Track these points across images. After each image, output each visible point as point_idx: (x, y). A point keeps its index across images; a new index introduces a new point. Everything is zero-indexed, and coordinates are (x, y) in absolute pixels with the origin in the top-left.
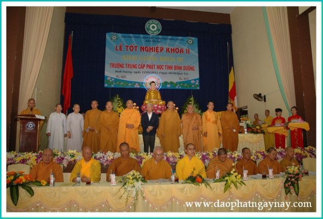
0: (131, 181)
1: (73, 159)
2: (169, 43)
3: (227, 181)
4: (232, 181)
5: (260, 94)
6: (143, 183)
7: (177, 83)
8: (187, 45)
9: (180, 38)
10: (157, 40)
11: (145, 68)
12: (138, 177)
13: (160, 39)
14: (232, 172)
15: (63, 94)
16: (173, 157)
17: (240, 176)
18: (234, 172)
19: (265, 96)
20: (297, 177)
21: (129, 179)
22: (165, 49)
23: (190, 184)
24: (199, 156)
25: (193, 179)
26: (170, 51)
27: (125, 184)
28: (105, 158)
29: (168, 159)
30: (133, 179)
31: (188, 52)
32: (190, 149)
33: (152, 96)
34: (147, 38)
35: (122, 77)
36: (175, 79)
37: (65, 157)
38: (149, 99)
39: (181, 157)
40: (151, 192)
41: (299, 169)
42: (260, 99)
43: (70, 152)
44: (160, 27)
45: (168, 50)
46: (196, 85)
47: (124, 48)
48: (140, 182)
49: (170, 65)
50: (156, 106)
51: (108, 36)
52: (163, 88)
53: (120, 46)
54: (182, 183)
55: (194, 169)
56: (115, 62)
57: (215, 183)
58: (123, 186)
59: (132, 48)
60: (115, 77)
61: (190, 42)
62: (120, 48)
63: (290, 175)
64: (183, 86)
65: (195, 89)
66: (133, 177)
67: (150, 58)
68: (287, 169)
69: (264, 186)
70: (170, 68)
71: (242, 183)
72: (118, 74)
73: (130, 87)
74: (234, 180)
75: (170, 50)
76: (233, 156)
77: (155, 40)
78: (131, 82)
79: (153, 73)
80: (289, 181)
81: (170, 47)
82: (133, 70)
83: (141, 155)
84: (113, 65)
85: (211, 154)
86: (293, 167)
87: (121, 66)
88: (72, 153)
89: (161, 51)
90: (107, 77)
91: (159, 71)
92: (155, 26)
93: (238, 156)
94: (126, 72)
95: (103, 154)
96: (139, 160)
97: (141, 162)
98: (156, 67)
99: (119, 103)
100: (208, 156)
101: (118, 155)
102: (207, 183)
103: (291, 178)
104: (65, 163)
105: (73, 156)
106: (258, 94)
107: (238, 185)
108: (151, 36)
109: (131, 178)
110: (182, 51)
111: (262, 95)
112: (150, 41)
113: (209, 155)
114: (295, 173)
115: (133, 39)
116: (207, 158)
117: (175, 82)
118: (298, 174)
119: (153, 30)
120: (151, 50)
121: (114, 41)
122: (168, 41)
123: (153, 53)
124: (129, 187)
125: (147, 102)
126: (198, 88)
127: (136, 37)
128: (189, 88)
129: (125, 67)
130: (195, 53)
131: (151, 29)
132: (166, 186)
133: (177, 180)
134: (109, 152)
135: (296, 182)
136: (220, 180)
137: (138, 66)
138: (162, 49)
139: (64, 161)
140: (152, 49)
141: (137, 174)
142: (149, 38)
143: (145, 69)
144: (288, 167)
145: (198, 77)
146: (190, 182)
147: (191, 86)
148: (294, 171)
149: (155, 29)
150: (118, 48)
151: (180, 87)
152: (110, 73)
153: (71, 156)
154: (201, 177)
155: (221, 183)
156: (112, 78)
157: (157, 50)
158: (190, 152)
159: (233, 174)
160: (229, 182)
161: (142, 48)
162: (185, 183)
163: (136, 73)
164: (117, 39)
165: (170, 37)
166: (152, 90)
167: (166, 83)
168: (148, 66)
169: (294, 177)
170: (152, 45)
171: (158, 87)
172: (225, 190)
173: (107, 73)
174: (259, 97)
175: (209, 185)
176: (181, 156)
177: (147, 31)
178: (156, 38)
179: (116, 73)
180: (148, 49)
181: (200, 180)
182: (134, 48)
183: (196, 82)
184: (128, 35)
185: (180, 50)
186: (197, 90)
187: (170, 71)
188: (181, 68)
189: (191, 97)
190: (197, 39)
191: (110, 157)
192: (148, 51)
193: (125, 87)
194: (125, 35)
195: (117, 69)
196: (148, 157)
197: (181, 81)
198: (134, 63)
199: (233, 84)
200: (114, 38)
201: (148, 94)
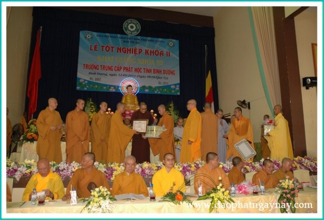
0: (96, 199)
1: (28, 171)
3: (213, 198)
4: (219, 199)
5: (244, 101)
6: (111, 202)
7: (156, 88)
8: (168, 47)
9: (160, 39)
10: (134, 41)
11: (122, 70)
12: (105, 194)
13: (139, 39)
14: (219, 188)
15: (28, 96)
16: (150, 168)
17: (228, 192)
18: (221, 187)
19: (249, 103)
20: (292, 192)
21: (94, 196)
22: (144, 51)
23: (169, 203)
24: (179, 168)
25: (172, 197)
26: (150, 54)
27: (89, 203)
28: (70, 170)
29: (143, 171)
30: (99, 197)
31: (168, 54)
32: (168, 160)
33: (129, 101)
34: (125, 38)
35: (97, 79)
36: (154, 83)
37: (19, 169)
38: (125, 104)
41: (293, 183)
42: (243, 106)
43: (27, 162)
44: (139, 27)
45: (147, 52)
46: (176, 91)
47: (99, 48)
48: (108, 201)
49: (148, 68)
50: (132, 111)
51: (82, 34)
52: (141, 93)
53: (95, 46)
54: (160, 201)
55: (174, 185)
56: (89, 63)
57: (199, 201)
58: (87, 206)
59: (108, 49)
60: (89, 80)
61: (171, 44)
62: (95, 48)
63: (285, 191)
64: (162, 91)
65: (175, 94)
66: (99, 194)
67: (128, 60)
68: (281, 183)
70: (149, 71)
71: (230, 200)
72: (92, 76)
73: (105, 91)
74: (222, 197)
75: (149, 51)
78: (106, 85)
79: (130, 76)
80: (285, 198)
81: (150, 50)
82: (109, 72)
83: (112, 166)
84: (86, 66)
85: (193, 165)
86: (287, 180)
87: (96, 67)
88: (29, 164)
89: (140, 52)
90: (80, 79)
91: (137, 74)
92: (134, 25)
94: (100, 74)
95: (68, 165)
96: (109, 172)
97: (112, 175)
98: (134, 70)
99: (92, 108)
100: (189, 168)
102: (189, 201)
103: (286, 193)
104: (18, 176)
105: (29, 167)
106: (242, 101)
108: (129, 37)
109: (97, 195)
110: (162, 54)
111: (247, 102)
112: (128, 42)
113: (191, 167)
114: (290, 188)
115: (109, 38)
116: (188, 170)
118: (293, 190)
119: (132, 30)
120: (129, 52)
121: (88, 40)
122: (148, 43)
123: (131, 55)
126: (179, 94)
127: (113, 37)
128: (168, 93)
129: (100, 69)
130: (175, 56)
131: (130, 29)
133: (153, 198)
134: (74, 162)
135: (292, 199)
136: (205, 197)
137: (114, 68)
138: (140, 51)
139: (16, 173)
140: (130, 50)
141: (104, 190)
142: (127, 38)
143: (122, 72)
144: (281, 181)
145: (178, 82)
146: (169, 200)
147: (171, 92)
148: (288, 186)
149: (134, 29)
150: (93, 48)
151: (159, 92)
152: (83, 75)
153: (27, 167)
154: (181, 193)
156: (85, 80)
157: (135, 51)
158: (168, 163)
159: (219, 190)
160: (216, 199)
161: (119, 49)
162: (162, 201)
163: (112, 75)
164: (92, 38)
165: (149, 38)
166: (128, 94)
167: (143, 87)
168: (125, 69)
169: (289, 193)
170: (129, 46)
171: (135, 91)
172: (211, 209)
173: (79, 75)
174: (244, 104)
175: (191, 203)
176: (158, 167)
177: (125, 31)
178: (134, 39)
179: (90, 75)
180: (125, 50)
181: (180, 197)
182: (111, 48)
183: (176, 87)
184: (104, 34)
185: (160, 52)
186: (178, 96)
187: (148, 74)
188: (161, 72)
189: (171, 104)
190: (178, 41)
191: (75, 168)
192: (125, 52)
193: (99, 90)
194: (101, 34)
195: (91, 71)
196: (120, 168)
197: (160, 85)
198: (110, 65)
199: (210, 89)
200: (89, 36)
201: (124, 98)
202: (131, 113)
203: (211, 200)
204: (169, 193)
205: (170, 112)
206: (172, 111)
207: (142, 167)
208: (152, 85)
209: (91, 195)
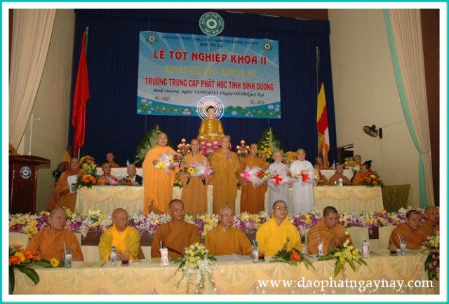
0: (192, 259)
1: (95, 224)
2: (234, 47)
3: (338, 258)
4: (346, 259)
5: (374, 127)
6: (210, 262)
7: (247, 110)
8: (263, 51)
9: (252, 40)
10: (216, 43)
11: (199, 85)
12: (203, 252)
13: (222, 41)
14: (345, 245)
15: (73, 124)
16: (251, 221)
18: (349, 245)
19: (381, 129)
21: (189, 255)
22: (229, 58)
23: (283, 263)
25: (286, 255)
26: (237, 62)
27: (184, 263)
28: (148, 223)
29: (242, 224)
30: (195, 256)
31: (264, 61)
33: (210, 128)
34: (202, 40)
35: (165, 98)
36: (243, 103)
37: (84, 222)
38: (206, 132)
39: (263, 221)
40: (224, 275)
42: (372, 133)
43: (92, 213)
44: (222, 24)
45: (233, 58)
46: (276, 113)
47: (167, 54)
48: (206, 261)
49: (236, 81)
50: (215, 143)
51: (142, 36)
52: (226, 116)
53: (161, 52)
54: (270, 262)
55: (288, 240)
56: (154, 76)
57: (321, 262)
58: (181, 266)
59: (179, 55)
60: (154, 99)
61: (267, 46)
62: (161, 55)
63: (434, 251)
64: (255, 114)
65: (275, 117)
66: (195, 253)
67: (208, 70)
69: (394, 266)
70: (237, 85)
71: (361, 261)
72: (157, 94)
73: (176, 115)
74: (350, 257)
75: (237, 58)
76: (341, 220)
77: (214, 42)
78: (178, 107)
79: (211, 93)
80: (434, 260)
81: (237, 55)
82: (181, 88)
83: (202, 217)
84: (150, 81)
85: (308, 217)
87: (163, 82)
88: (95, 215)
89: (223, 59)
90: (141, 98)
91: (220, 90)
92: (215, 21)
93: (348, 219)
94: (170, 91)
96: (199, 225)
97: (202, 229)
98: (215, 84)
100: (303, 220)
101: (166, 218)
102: (308, 261)
104: (83, 231)
105: (95, 220)
106: (371, 126)
107: (356, 264)
108: (208, 37)
109: (192, 254)
110: (254, 60)
111: (377, 128)
112: (207, 45)
113: (305, 218)
115: (181, 41)
116: (301, 223)
117: (244, 107)
119: (212, 28)
120: (208, 59)
121: (151, 43)
122: (234, 45)
123: (213, 63)
124: (189, 268)
125: (202, 137)
126: (279, 117)
127: (185, 38)
128: (264, 116)
129: (168, 84)
130: (274, 63)
131: (209, 26)
132: (246, 266)
133: (262, 258)
136: (328, 257)
137: (188, 83)
138: (224, 57)
139: (81, 227)
140: (210, 57)
141: (201, 247)
142: (206, 40)
143: (199, 88)
144: (428, 238)
145: (279, 100)
146: (283, 260)
147: (268, 114)
149: (215, 27)
150: (158, 55)
151: (252, 116)
152: (146, 93)
153: (92, 219)
155: (329, 261)
156: (148, 100)
157: (217, 58)
159: (346, 248)
160: (342, 260)
161: (195, 56)
162: (274, 262)
163: (186, 92)
164: (156, 41)
165: (236, 39)
166: (209, 119)
167: (230, 109)
168: (204, 83)
170: (209, 50)
172: (336, 272)
173: (140, 93)
174: (372, 131)
175: (311, 264)
176: (262, 219)
177: (202, 29)
178: (216, 41)
179: (155, 93)
180: (203, 57)
181: (296, 256)
182: (183, 55)
183: (275, 107)
184: (172, 35)
185: (251, 58)
186: (278, 120)
187: (236, 90)
188: (253, 86)
189: (269, 131)
190: (277, 42)
191: (154, 221)
192: (203, 60)
193: (169, 113)
194: (169, 34)
195: (156, 87)
196: (212, 221)
197: (253, 105)
198: (182, 78)
199: (324, 110)
200: (152, 39)
201: (204, 125)
202: (213, 145)
203: (336, 261)
204: (282, 251)
205: (268, 143)
206: (270, 142)
207: (240, 219)
208: (240, 106)
209: (186, 254)
